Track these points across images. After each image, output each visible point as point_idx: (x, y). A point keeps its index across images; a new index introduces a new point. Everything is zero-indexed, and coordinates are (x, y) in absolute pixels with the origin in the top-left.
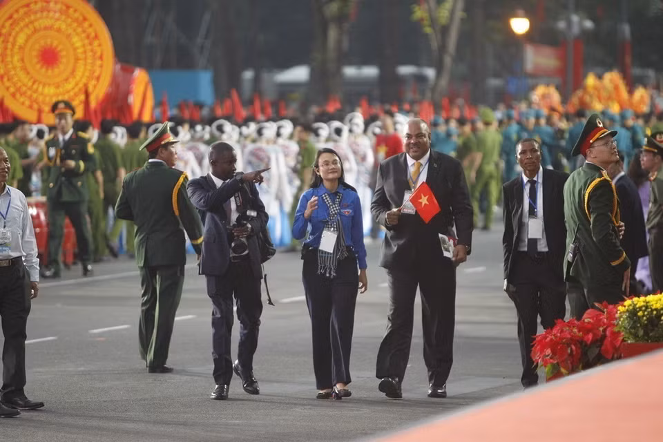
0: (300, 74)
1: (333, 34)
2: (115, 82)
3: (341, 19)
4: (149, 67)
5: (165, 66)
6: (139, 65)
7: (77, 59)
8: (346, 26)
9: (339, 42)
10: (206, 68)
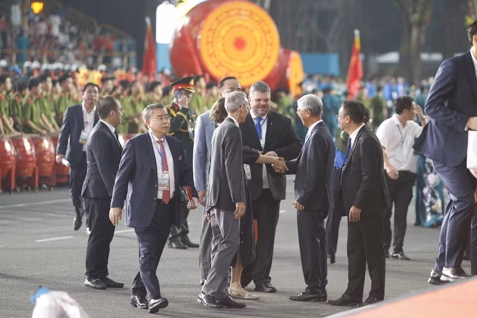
0: (392, 57)
1: (415, 33)
2: (280, 60)
3: (420, 24)
4: (300, 51)
5: (309, 51)
6: (294, 49)
7: (256, 45)
8: (424, 28)
9: (419, 38)
10: (334, 52)
